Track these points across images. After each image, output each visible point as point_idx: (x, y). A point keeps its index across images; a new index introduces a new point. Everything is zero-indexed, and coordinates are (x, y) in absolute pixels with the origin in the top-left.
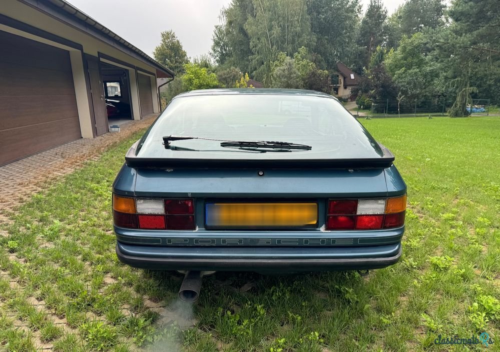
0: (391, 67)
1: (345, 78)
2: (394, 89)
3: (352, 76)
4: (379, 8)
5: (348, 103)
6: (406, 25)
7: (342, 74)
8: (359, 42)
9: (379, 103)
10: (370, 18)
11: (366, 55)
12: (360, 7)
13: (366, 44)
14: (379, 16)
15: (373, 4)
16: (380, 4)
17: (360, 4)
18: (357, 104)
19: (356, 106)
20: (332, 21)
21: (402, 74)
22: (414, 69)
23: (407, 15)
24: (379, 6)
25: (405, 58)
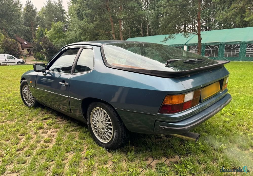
0: (50, 38)
1: (21, 44)
2: (56, 49)
3: (25, 43)
4: (32, 7)
5: (27, 57)
6: (49, 17)
7: (19, 42)
8: (25, 24)
9: (49, 56)
10: (28, 12)
11: (31, 31)
12: (21, 5)
13: (30, 25)
14: (33, 11)
15: (29, 5)
16: (32, 5)
17: (21, 3)
18: (35, 57)
19: (35, 59)
20: (6, 11)
21: (56, 41)
22: (62, 39)
23: (48, 12)
24: (32, 6)
25: (56, 34)
